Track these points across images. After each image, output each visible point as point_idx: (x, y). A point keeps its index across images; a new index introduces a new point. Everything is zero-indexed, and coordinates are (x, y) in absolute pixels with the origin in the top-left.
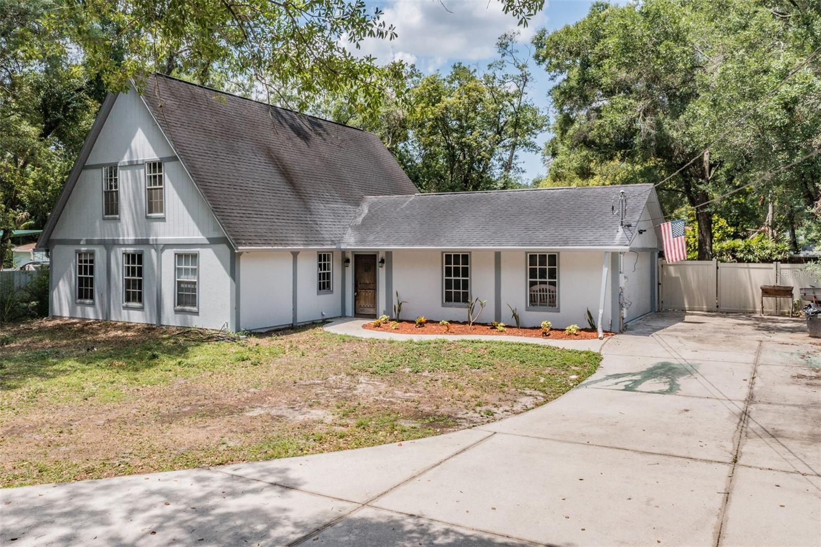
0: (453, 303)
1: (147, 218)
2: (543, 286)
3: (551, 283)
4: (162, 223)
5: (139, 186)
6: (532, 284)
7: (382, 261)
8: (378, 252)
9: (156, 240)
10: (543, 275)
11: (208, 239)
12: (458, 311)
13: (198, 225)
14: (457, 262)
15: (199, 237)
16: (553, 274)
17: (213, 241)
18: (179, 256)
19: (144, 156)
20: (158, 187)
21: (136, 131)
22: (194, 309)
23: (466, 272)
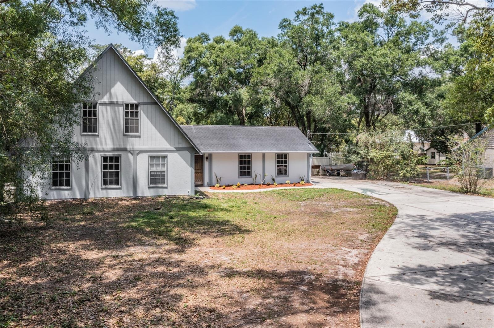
0: (243, 176)
1: (124, 135)
2: (282, 167)
3: (285, 166)
4: (137, 139)
5: (118, 116)
6: (278, 166)
7: (207, 158)
8: (204, 154)
9: (133, 148)
10: (282, 163)
11: (175, 148)
12: (246, 180)
13: (167, 140)
14: (245, 158)
15: (168, 147)
16: (286, 162)
17: (178, 149)
18: (151, 157)
19: (123, 99)
20: (134, 118)
21: (115, 84)
22: (164, 185)
23: (249, 162)
